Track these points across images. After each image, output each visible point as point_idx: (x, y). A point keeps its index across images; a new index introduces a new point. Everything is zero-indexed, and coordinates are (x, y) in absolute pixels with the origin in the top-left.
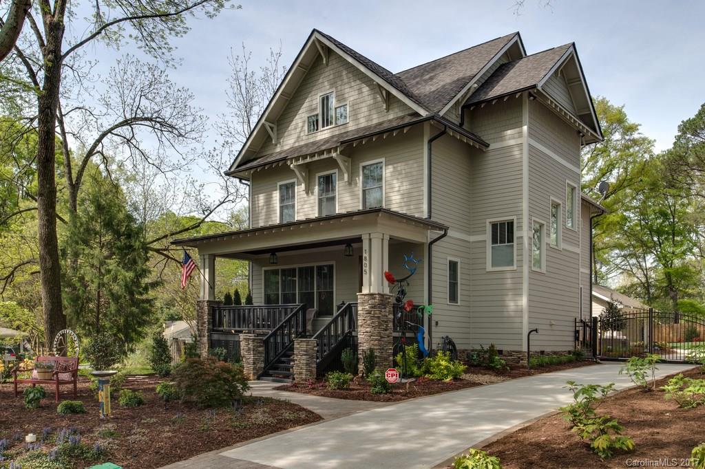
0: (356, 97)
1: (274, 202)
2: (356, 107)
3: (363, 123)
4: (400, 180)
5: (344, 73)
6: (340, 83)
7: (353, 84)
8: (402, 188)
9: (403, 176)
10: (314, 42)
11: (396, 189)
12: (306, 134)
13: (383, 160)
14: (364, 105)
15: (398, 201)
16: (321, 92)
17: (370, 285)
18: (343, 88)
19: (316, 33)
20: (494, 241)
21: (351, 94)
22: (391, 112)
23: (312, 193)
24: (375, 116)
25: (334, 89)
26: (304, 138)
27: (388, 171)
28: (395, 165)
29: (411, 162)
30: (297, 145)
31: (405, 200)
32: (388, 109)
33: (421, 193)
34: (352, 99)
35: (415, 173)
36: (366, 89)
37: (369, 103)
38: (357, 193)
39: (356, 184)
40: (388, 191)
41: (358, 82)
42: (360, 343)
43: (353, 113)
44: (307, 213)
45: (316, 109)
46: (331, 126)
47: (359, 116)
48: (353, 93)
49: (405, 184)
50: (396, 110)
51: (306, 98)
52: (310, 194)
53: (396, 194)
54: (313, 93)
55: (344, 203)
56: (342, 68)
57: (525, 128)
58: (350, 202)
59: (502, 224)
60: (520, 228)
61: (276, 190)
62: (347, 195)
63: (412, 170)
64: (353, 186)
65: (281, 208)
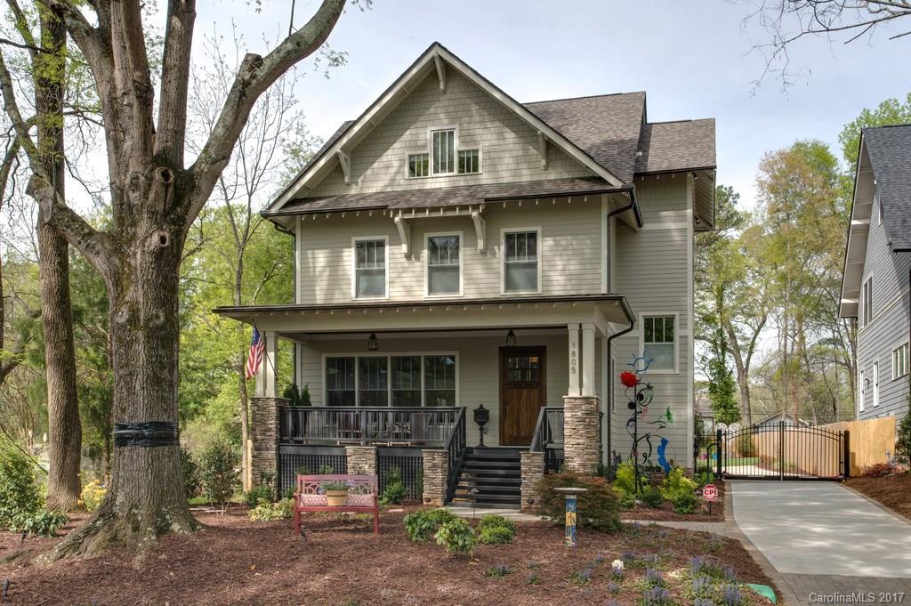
0: (495, 142)
1: (346, 263)
2: (492, 155)
3: (506, 178)
4: (565, 257)
5: (474, 108)
6: (467, 119)
7: (489, 125)
8: (567, 267)
9: (570, 252)
10: (433, 58)
11: (560, 268)
12: (407, 177)
13: (538, 229)
14: (507, 155)
15: (562, 283)
16: (434, 125)
17: (581, 386)
18: (472, 126)
19: (437, 47)
20: (648, 339)
21: (485, 137)
22: (550, 170)
23: (418, 258)
24: (525, 172)
25: (457, 126)
26: (402, 182)
27: (545, 244)
28: (558, 238)
29: (581, 237)
30: (389, 189)
31: (573, 282)
32: (547, 167)
33: (597, 276)
34: (487, 144)
35: (588, 251)
36: (510, 136)
37: (515, 153)
38: (495, 266)
39: (494, 254)
40: (546, 268)
41: (498, 124)
42: (568, 458)
43: (488, 162)
44: (408, 284)
45: (424, 146)
46: (451, 174)
47: (499, 168)
48: (489, 137)
49: (573, 262)
50: (560, 170)
51: (407, 130)
52: (413, 259)
53: (558, 273)
54: (419, 124)
55: (475, 277)
56: (469, 101)
57: (690, 212)
58: (484, 276)
59: (659, 320)
60: (684, 325)
61: (350, 247)
62: (479, 267)
63: (584, 247)
64: (489, 256)
65: (358, 273)
